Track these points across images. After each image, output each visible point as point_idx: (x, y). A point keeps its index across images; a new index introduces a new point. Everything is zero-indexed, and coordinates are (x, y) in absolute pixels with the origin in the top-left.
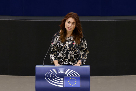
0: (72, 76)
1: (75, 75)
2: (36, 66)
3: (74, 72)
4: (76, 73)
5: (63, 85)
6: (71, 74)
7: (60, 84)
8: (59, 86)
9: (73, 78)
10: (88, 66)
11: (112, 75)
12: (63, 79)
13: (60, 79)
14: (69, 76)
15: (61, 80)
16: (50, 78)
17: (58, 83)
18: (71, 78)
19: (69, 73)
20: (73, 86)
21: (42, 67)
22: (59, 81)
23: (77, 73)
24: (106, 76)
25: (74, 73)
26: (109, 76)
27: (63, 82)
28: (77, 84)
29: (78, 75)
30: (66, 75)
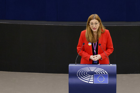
0: (101, 73)
1: (103, 73)
2: (69, 65)
3: (102, 70)
4: (104, 71)
5: (93, 82)
6: (100, 72)
7: (90, 80)
8: (89, 82)
9: (102, 75)
10: (115, 65)
11: (135, 73)
12: (93, 76)
14: (98, 73)
15: (91, 77)
16: (81, 75)
17: (88, 80)
18: (100, 75)
19: (98, 71)
20: (102, 82)
22: (89, 78)
24: (131, 74)
25: (103, 72)
26: (133, 74)
27: (93, 79)
29: (106, 73)
30: (96, 73)
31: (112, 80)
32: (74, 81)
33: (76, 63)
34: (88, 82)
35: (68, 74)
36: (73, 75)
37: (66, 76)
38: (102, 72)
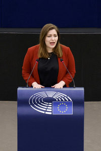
0: (62, 100)
1: (65, 100)
2: (18, 89)
3: (65, 96)
4: (67, 97)
6: (61, 99)
7: (47, 110)
8: (46, 113)
9: (64, 103)
10: (82, 89)
12: (52, 104)
13: (48, 104)
14: (59, 100)
17: (45, 110)
18: (61, 103)
19: (59, 97)
20: (64, 113)
21: (25, 90)
22: (46, 107)
27: (51, 108)
29: (69, 100)
30: (55, 100)
31: (79, 110)
32: (25, 110)
33: (27, 86)
34: (44, 112)
35: (17, 102)
36: (24, 103)
37: (14, 104)
38: (64, 98)
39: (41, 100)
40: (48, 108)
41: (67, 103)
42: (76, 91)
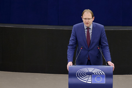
0: (98, 74)
1: (100, 74)
3: (100, 71)
5: (91, 81)
9: (99, 76)
11: (131, 74)
12: (91, 77)
14: (96, 74)
16: (80, 76)
20: (99, 82)
23: (102, 72)
24: (126, 75)
26: (128, 75)
27: (91, 79)
28: (102, 81)
31: (109, 80)
33: (75, 64)
38: (99, 72)
39: (84, 74)
40: (89, 79)
41: (101, 76)
42: (108, 68)
